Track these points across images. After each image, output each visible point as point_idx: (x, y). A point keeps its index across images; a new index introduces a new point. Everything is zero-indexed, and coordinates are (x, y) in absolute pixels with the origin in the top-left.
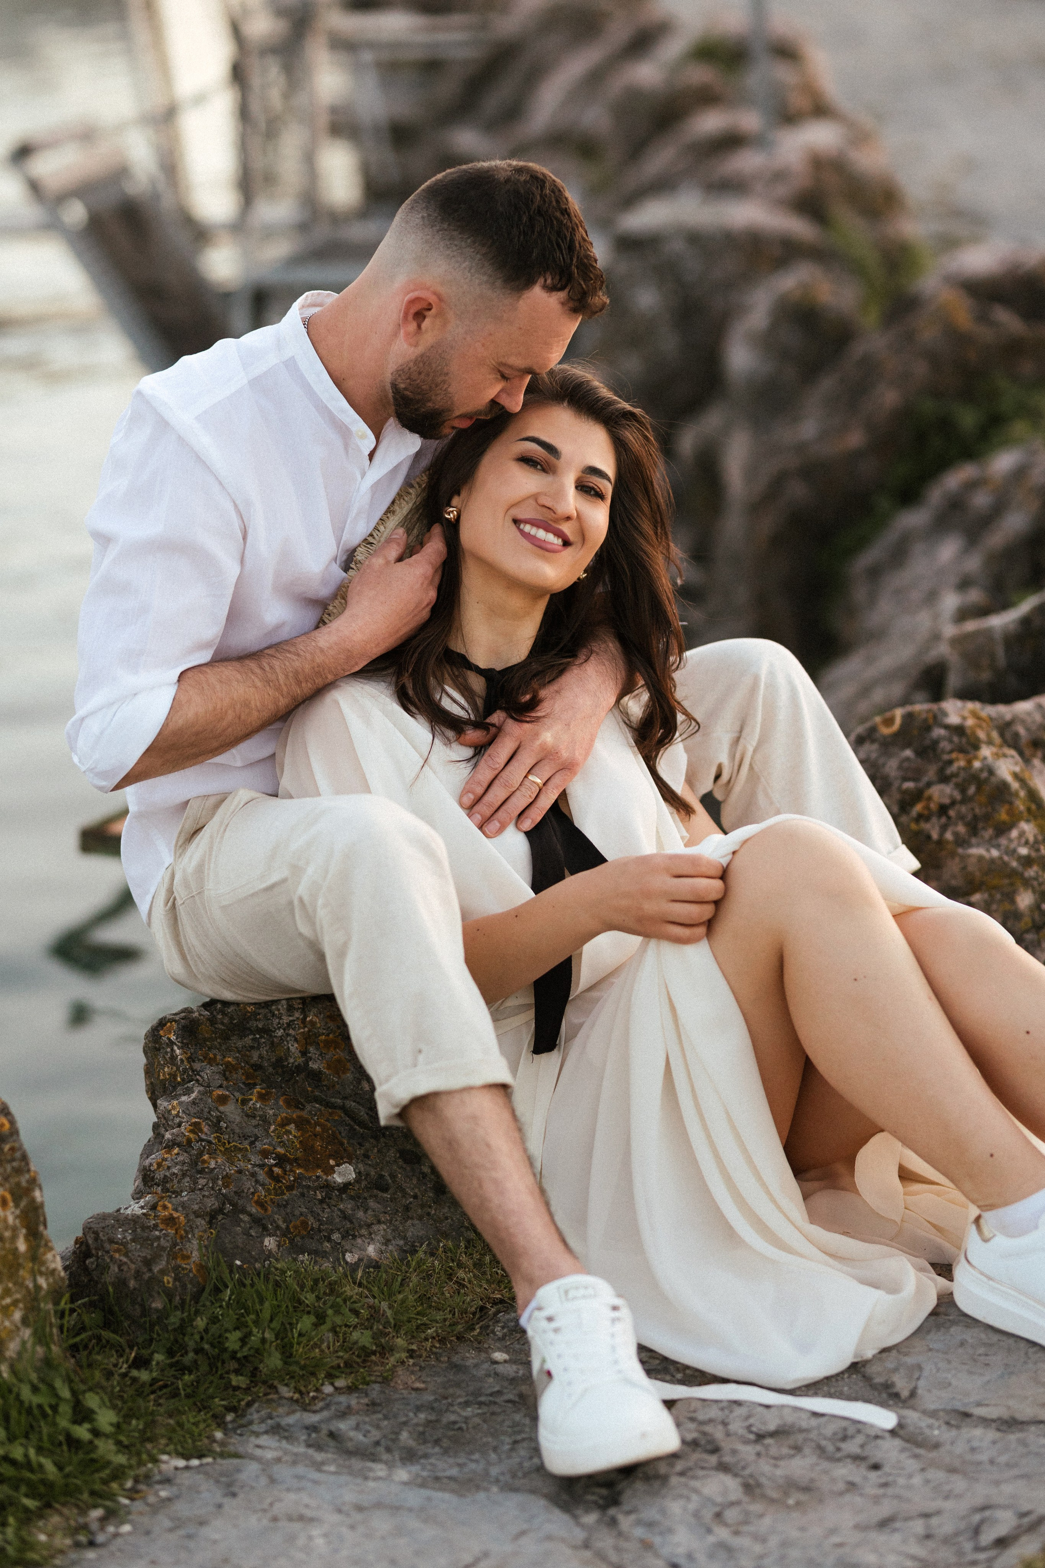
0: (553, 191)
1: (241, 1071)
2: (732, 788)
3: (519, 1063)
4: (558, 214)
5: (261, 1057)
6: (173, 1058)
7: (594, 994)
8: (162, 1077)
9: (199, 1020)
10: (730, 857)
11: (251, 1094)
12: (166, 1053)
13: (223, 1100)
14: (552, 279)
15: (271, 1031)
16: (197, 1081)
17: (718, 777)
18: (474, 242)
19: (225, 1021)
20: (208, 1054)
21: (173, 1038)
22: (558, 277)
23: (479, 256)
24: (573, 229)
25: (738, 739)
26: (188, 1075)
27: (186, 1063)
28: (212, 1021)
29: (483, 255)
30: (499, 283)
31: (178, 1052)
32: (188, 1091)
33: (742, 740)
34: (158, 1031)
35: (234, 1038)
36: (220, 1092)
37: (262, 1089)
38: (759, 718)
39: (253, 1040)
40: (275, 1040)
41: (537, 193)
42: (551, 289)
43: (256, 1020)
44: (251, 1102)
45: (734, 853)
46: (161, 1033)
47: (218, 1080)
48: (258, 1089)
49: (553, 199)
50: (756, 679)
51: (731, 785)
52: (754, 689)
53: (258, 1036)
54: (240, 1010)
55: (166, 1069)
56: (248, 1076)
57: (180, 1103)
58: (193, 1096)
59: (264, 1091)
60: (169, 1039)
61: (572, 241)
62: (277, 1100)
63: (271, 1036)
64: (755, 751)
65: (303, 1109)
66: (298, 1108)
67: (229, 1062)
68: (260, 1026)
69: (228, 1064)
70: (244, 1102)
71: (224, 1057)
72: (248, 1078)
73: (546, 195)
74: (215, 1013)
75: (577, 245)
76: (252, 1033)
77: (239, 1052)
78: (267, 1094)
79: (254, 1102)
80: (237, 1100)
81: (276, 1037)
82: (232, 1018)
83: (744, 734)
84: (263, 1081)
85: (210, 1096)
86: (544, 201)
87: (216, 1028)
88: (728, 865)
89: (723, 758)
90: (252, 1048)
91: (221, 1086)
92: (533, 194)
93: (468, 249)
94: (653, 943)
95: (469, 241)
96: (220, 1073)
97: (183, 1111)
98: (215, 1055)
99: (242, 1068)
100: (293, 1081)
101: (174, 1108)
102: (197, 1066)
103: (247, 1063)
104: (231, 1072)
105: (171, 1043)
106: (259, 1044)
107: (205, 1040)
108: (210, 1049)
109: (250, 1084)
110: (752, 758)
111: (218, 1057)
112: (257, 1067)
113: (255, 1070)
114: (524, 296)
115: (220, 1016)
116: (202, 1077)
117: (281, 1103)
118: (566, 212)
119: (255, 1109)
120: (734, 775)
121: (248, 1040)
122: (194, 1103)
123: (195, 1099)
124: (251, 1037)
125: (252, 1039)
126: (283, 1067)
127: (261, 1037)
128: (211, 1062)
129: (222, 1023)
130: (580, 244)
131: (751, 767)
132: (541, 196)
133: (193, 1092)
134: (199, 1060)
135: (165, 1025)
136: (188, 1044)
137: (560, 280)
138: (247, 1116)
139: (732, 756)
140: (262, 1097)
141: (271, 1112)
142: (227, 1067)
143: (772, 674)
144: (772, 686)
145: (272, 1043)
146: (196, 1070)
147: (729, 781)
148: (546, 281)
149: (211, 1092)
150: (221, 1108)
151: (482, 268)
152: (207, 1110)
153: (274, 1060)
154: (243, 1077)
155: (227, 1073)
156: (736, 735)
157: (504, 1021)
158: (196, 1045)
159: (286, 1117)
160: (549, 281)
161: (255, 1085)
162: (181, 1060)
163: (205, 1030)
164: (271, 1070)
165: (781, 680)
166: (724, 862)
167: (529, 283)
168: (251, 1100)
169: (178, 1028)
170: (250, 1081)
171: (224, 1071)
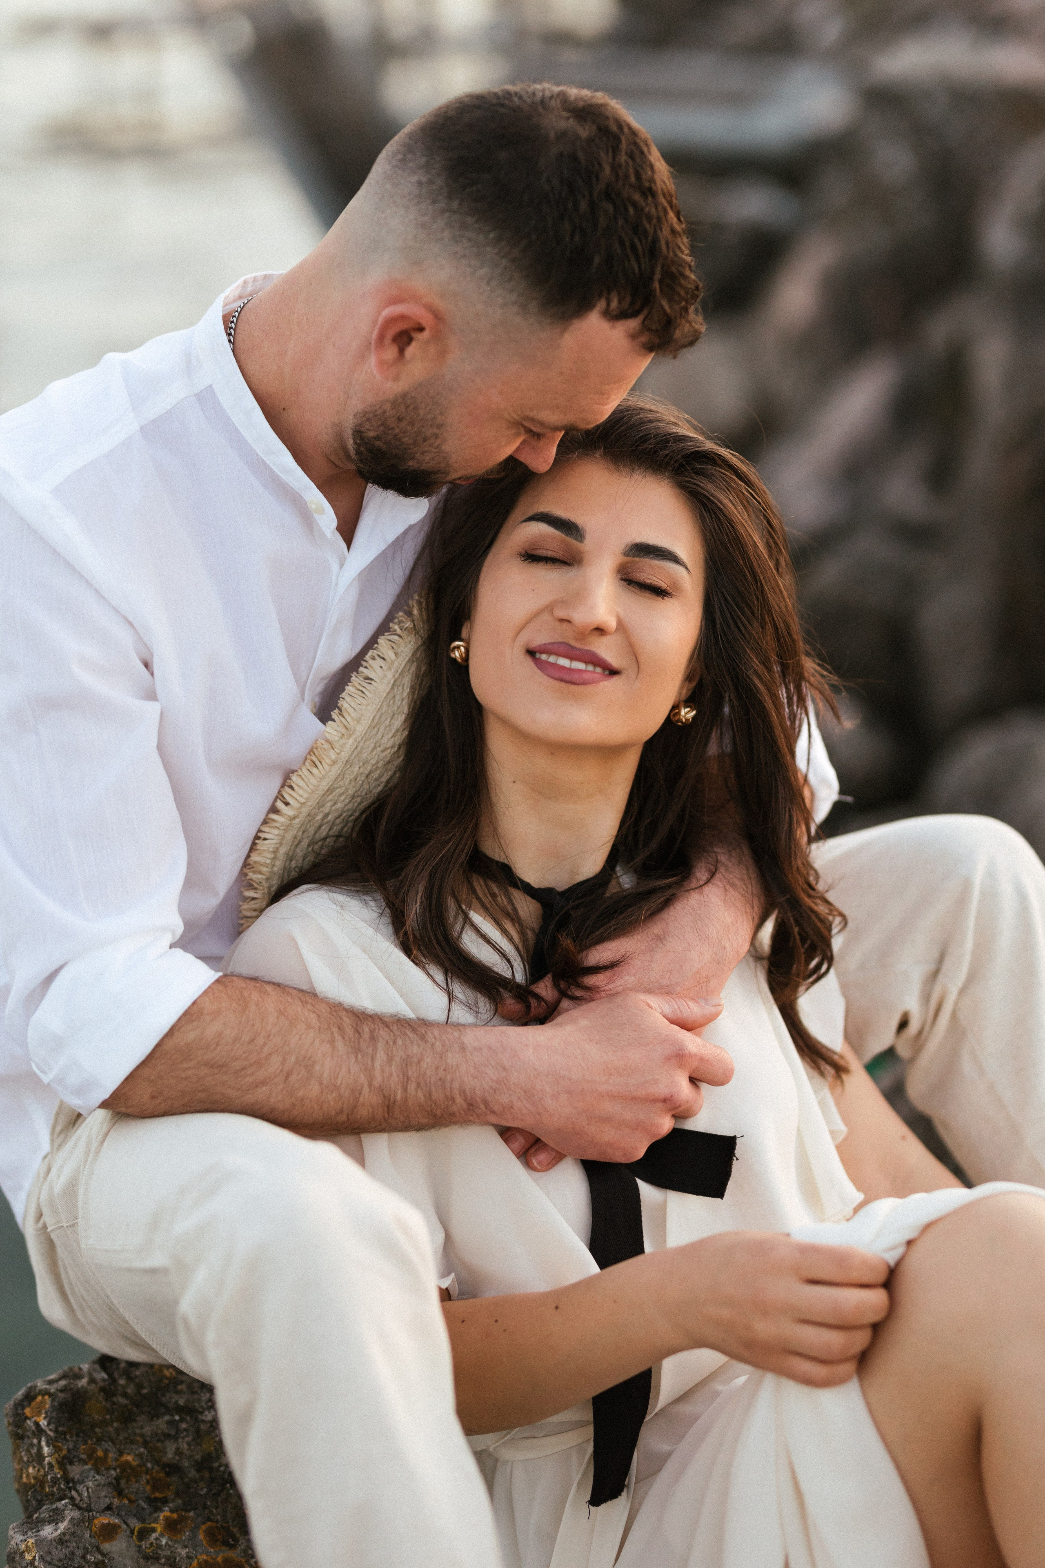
0: (631, 156)
1: (144, 1478)
2: (925, 1041)
3: (562, 1513)
4: (637, 197)
5: (178, 1452)
6: (40, 1457)
7: (685, 1409)
8: (25, 1480)
9: (86, 1392)
10: (900, 1251)
11: (156, 1520)
12: (32, 1445)
13: (109, 1532)
14: (620, 302)
15: (197, 1411)
16: (72, 1498)
17: (903, 1024)
18: (499, 239)
19: (129, 1391)
20: (94, 1451)
21: (43, 1423)
22: (628, 299)
23: (504, 262)
24: (659, 219)
25: (935, 974)
26: (59, 1489)
27: (56, 1470)
28: (108, 1391)
29: (513, 261)
30: (533, 306)
31: (46, 1450)
32: (56, 1517)
33: (941, 978)
34: (23, 1408)
35: (142, 1419)
36: (105, 1519)
37: (172, 1511)
38: (969, 944)
39: (171, 1423)
40: (202, 1427)
41: (606, 159)
42: (614, 316)
43: (177, 1392)
44: (154, 1535)
45: (910, 1243)
46: (28, 1411)
47: (106, 1497)
48: (165, 1513)
49: (631, 171)
50: (967, 886)
51: (923, 1038)
52: (963, 900)
53: (177, 1418)
54: (154, 1374)
55: (31, 1470)
56: (156, 1485)
57: (39, 1543)
58: (62, 1526)
59: (175, 1516)
60: (37, 1424)
61: (655, 241)
62: (194, 1530)
63: (196, 1420)
64: (962, 992)
65: (232, 1547)
66: (226, 1543)
67: (127, 1462)
68: (181, 1402)
69: (125, 1466)
70: (143, 1534)
71: (121, 1453)
72: (155, 1488)
73: (620, 166)
74: (116, 1375)
75: (664, 247)
76: (168, 1411)
77: (145, 1444)
78: (181, 1520)
79: (159, 1536)
80: (132, 1532)
81: (203, 1421)
82: (140, 1386)
83: (945, 968)
84: (177, 1494)
85: (89, 1528)
86: (617, 175)
87: (114, 1403)
88: (899, 1263)
89: (912, 1003)
90: (168, 1436)
91: (109, 1508)
92: (600, 164)
93: (488, 249)
94: (769, 1380)
95: (492, 235)
96: (110, 1484)
97: (41, 1557)
98: (106, 1452)
99: (147, 1472)
100: (223, 1496)
101: (28, 1549)
102: (75, 1471)
103: (157, 1462)
104: (128, 1480)
105: (39, 1431)
106: (178, 1430)
107: (93, 1426)
108: (99, 1440)
109: (156, 1499)
110: (956, 1003)
111: (111, 1455)
112: (172, 1469)
113: (168, 1474)
114: (572, 328)
115: (122, 1382)
116: (80, 1495)
117: (201, 1536)
118: (649, 192)
119: (159, 1547)
120: (927, 1029)
121: (162, 1423)
122: (61, 1541)
123: (64, 1534)
124: (167, 1418)
125: (168, 1422)
126: (211, 1470)
127: (182, 1420)
128: (99, 1465)
129: (125, 1395)
130: (667, 244)
131: (954, 1016)
132: (613, 167)
133: (63, 1519)
134: (80, 1460)
135: (34, 1398)
136: (65, 1433)
137: (632, 303)
138: (147, 1558)
139: (926, 998)
140: (172, 1527)
141: (184, 1552)
142: (123, 1470)
143: (991, 875)
144: (990, 895)
145: (198, 1431)
146: (73, 1480)
147: (920, 1033)
148: (608, 305)
149: (91, 1520)
150: (106, 1547)
151: (510, 280)
152: (79, 1552)
153: (198, 1457)
154: (148, 1488)
155: (123, 1482)
156: (932, 967)
157: (543, 1441)
158: (78, 1435)
159: (206, 1561)
160: (614, 304)
161: (165, 1501)
162: (50, 1464)
163: (95, 1410)
164: (193, 1473)
165: (1006, 888)
166: (891, 1258)
167: (582, 307)
168: (154, 1530)
169: (52, 1406)
170: (157, 1495)
171: (117, 1479)
